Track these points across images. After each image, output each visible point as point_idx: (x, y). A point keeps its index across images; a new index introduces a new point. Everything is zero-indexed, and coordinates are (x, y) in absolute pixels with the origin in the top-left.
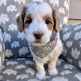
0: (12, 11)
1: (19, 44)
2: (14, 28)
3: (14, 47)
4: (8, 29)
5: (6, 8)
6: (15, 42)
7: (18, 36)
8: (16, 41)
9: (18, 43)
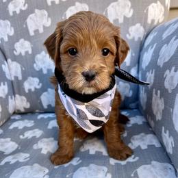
0: (18, 12)
1: (40, 82)
2: (26, 48)
3: (30, 90)
4: (15, 52)
5: (7, 7)
6: (30, 79)
7: (35, 65)
8: (33, 77)
9: (36, 80)
